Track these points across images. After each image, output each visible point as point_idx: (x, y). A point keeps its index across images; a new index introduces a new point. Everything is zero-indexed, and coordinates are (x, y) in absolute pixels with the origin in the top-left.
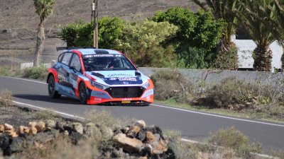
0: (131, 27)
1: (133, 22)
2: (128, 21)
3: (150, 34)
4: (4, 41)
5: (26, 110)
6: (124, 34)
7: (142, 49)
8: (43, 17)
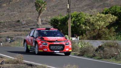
0: (90, 17)
1: (91, 15)
2: (88, 14)
3: (100, 21)
4: (19, 27)
5: (31, 65)
6: (86, 22)
7: (96, 30)
8: (40, 13)
